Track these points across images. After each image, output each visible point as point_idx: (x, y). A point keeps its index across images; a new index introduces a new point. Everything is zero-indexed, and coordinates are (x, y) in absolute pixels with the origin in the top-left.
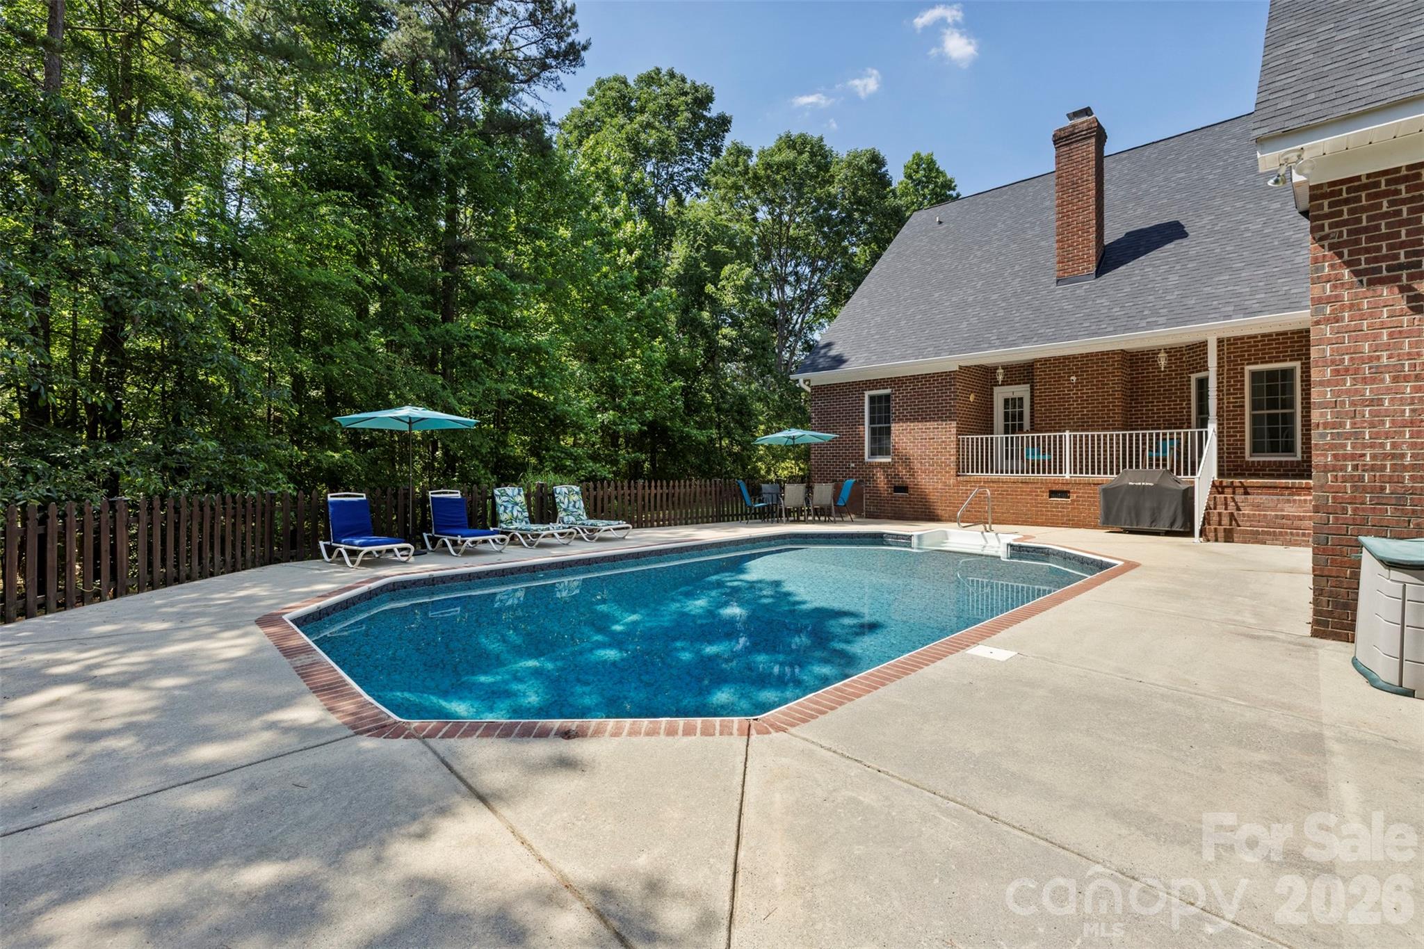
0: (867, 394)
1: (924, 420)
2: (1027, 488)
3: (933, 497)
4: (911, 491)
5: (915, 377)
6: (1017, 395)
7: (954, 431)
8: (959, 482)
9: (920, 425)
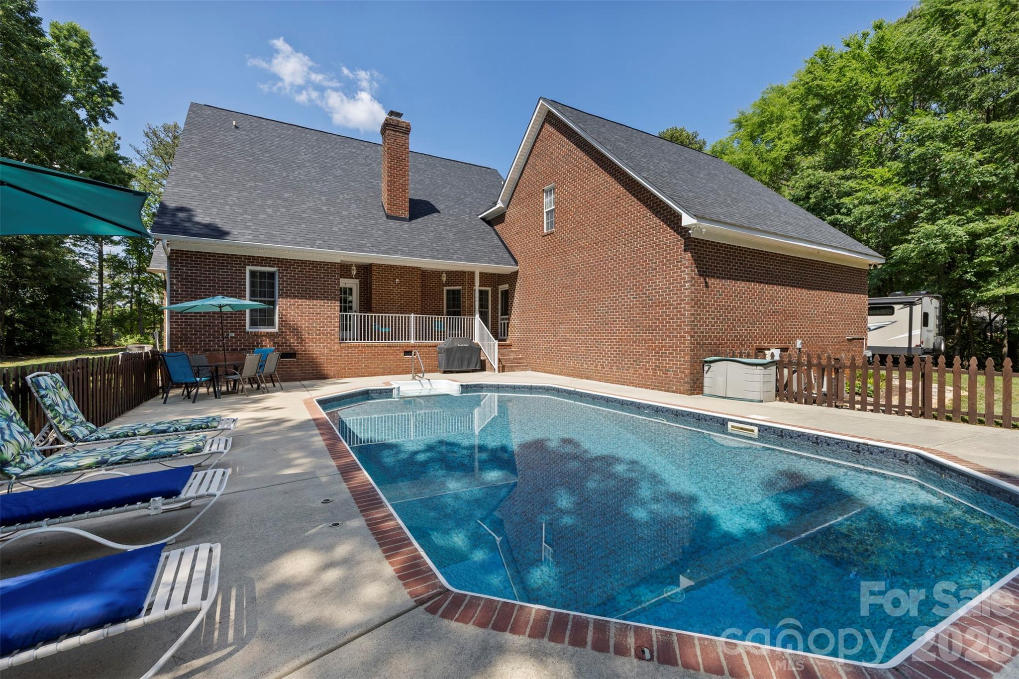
0: (248, 268)
1: (311, 298)
2: (391, 350)
3: (322, 360)
4: (299, 357)
5: (303, 262)
6: (348, 286)
7: (338, 308)
8: (342, 348)
9: (308, 302)
